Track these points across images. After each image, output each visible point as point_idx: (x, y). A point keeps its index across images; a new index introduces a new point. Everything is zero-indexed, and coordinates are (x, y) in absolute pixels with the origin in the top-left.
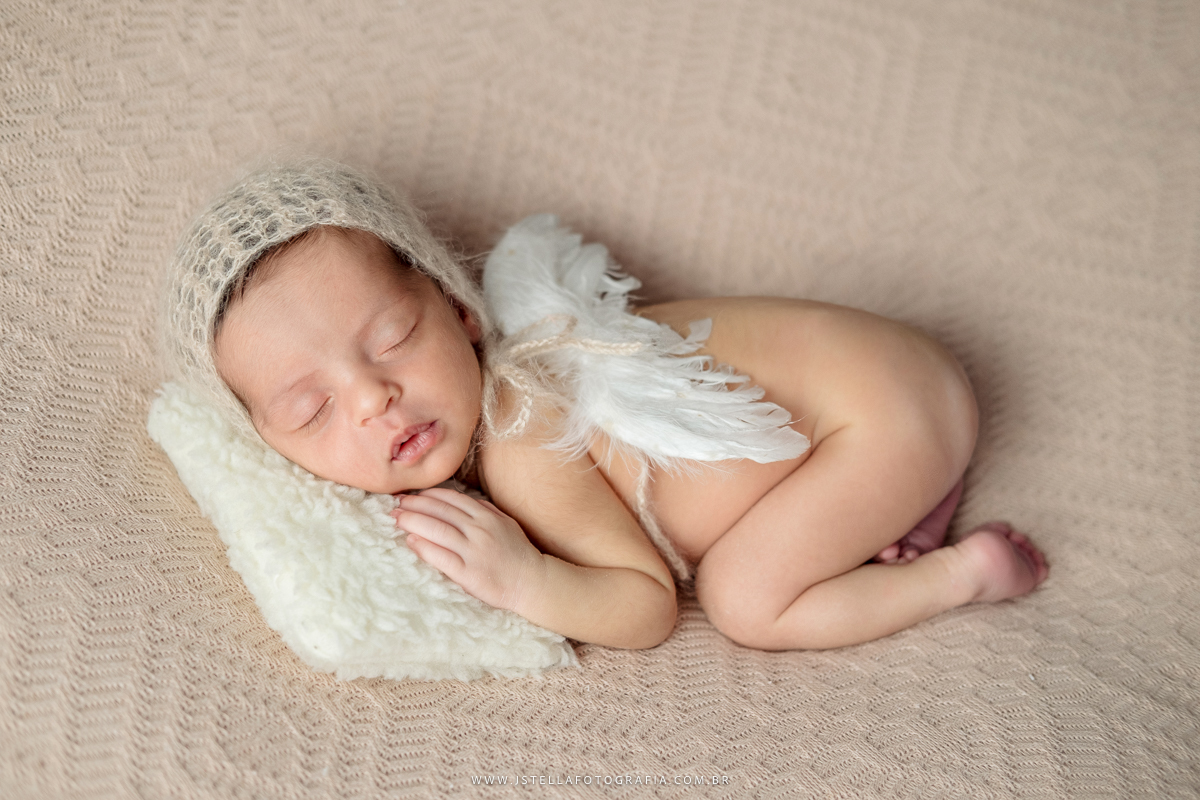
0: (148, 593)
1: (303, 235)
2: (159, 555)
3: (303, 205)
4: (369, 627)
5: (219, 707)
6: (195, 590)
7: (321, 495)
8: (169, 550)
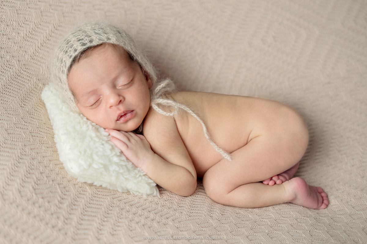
0: (25, 140)
1: (101, 45)
2: (33, 131)
3: (102, 35)
4: (90, 165)
5: (37, 178)
6: (41, 144)
7: (87, 123)
8: (37, 130)
